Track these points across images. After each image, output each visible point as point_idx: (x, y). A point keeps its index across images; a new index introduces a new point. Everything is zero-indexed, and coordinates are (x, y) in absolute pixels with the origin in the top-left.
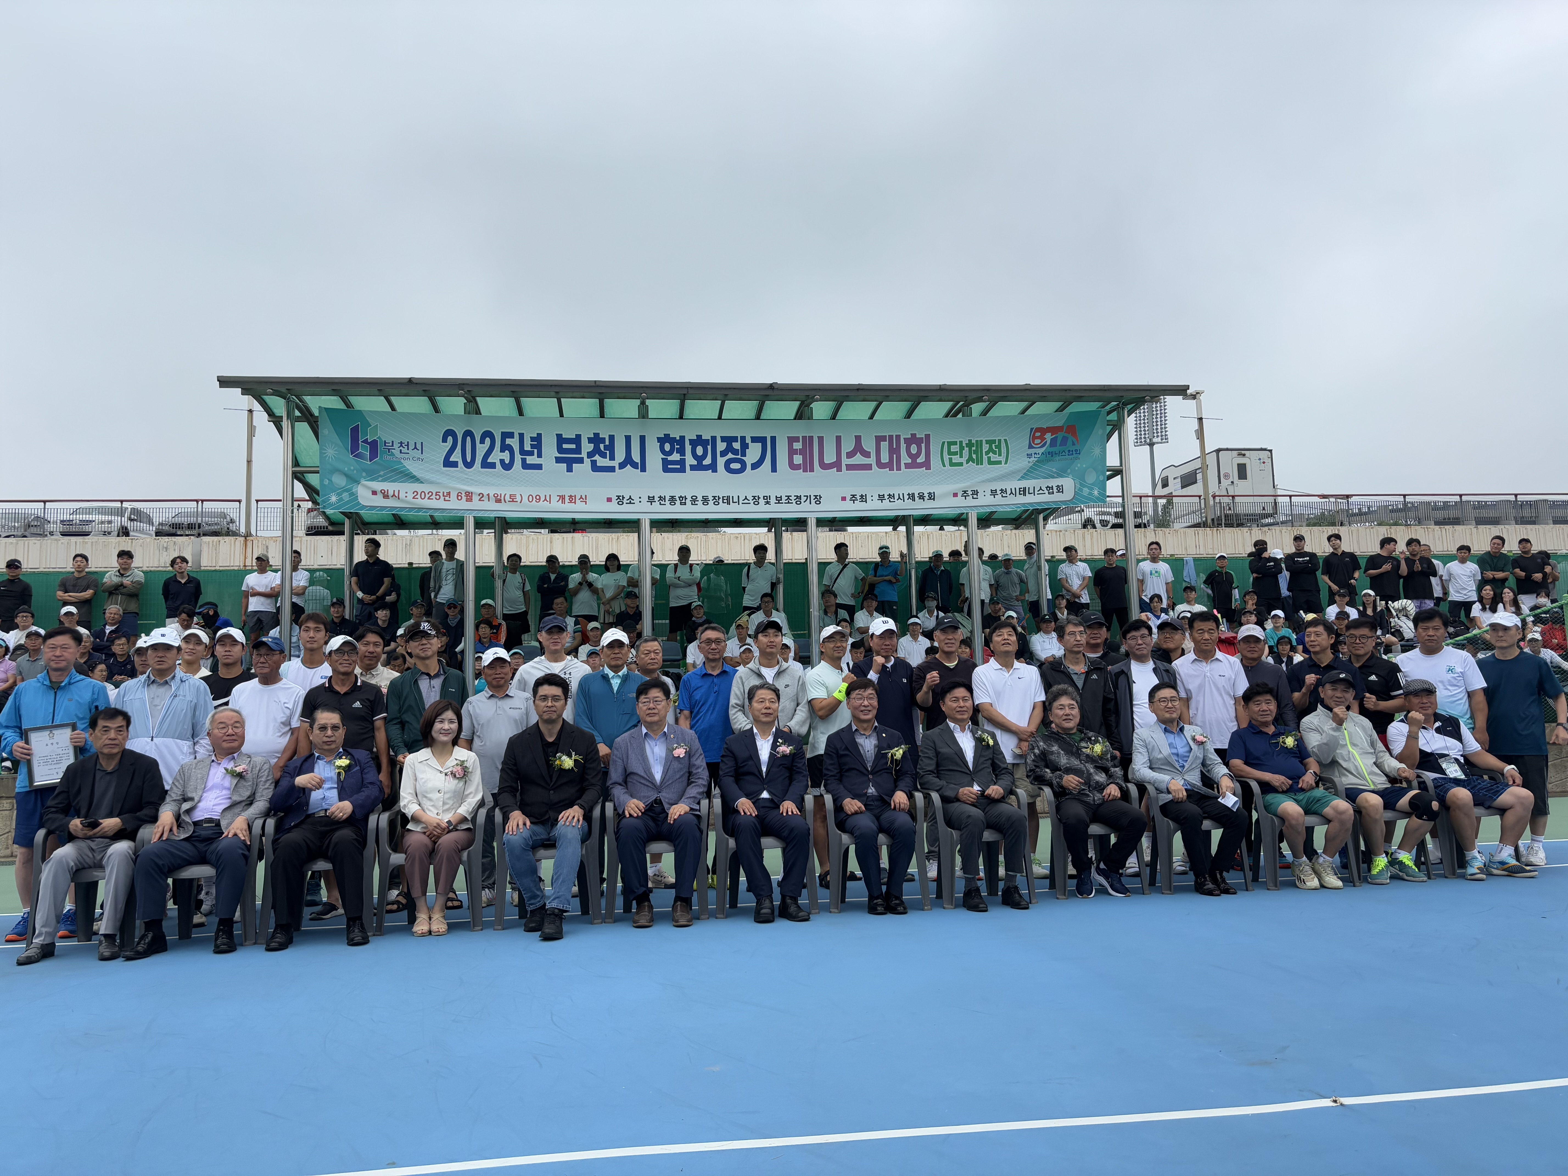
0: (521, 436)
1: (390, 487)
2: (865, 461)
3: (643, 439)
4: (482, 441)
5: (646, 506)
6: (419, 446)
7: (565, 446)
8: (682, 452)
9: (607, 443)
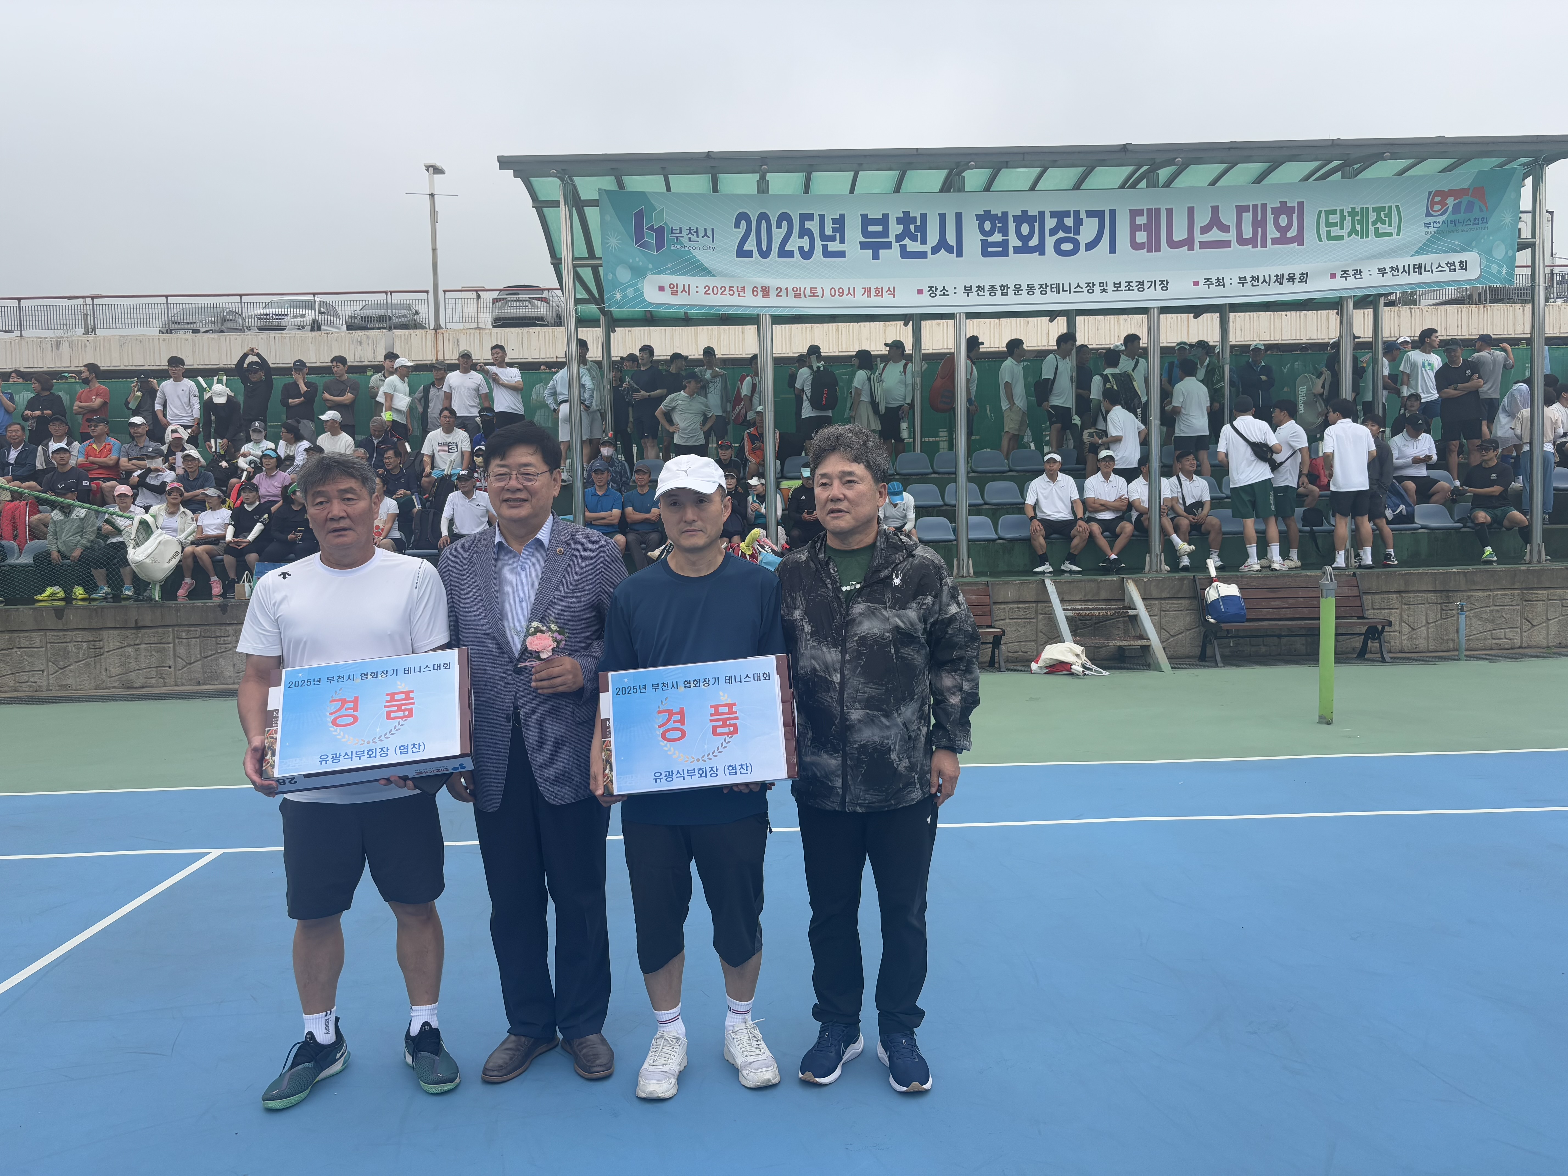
0: (822, 217)
1: (680, 280)
2: (1223, 236)
3: (959, 216)
4: (779, 226)
5: (962, 299)
6: (709, 233)
7: (871, 228)
8: (1004, 231)
9: (918, 223)
